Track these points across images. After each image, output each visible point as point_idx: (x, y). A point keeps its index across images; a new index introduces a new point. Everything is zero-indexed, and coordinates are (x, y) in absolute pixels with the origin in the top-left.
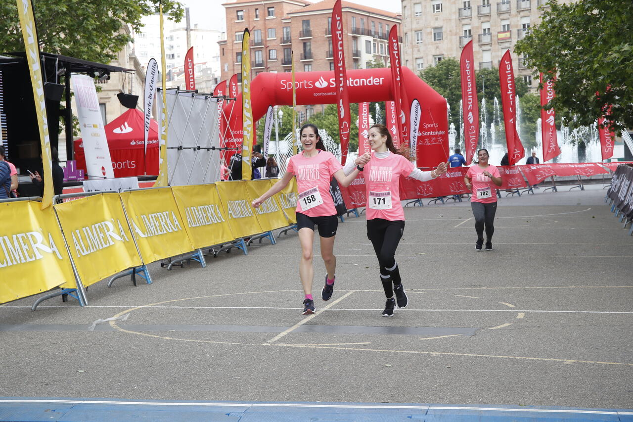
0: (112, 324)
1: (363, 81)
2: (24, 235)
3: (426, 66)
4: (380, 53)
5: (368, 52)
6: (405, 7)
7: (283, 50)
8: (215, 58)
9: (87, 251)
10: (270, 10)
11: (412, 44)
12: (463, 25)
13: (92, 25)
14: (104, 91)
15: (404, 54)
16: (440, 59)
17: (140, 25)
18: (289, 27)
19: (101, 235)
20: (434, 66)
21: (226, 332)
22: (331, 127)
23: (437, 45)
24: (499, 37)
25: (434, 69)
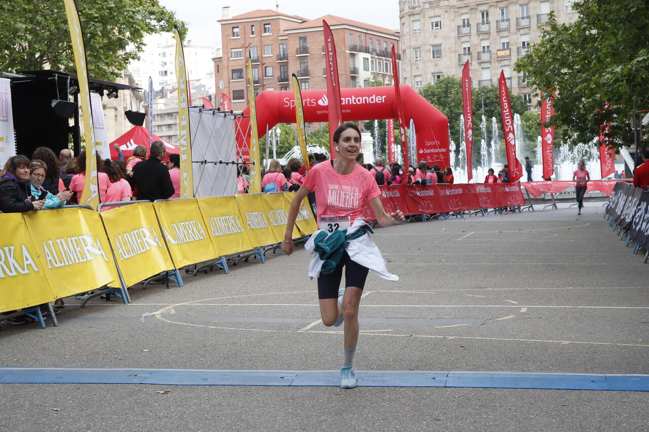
1: (366, 99)
3: (425, 84)
4: (378, 70)
5: (366, 69)
6: (403, 24)
7: (279, 67)
10: (266, 26)
11: (410, 61)
12: (462, 42)
15: (402, 72)
16: (439, 77)
18: (286, 44)
20: (432, 84)
23: (436, 63)
24: (499, 55)
25: (433, 86)
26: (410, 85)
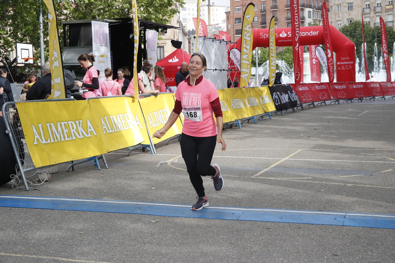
0: (169, 164)
1: (307, 33)
2: (123, 115)
3: (342, 25)
4: (316, 18)
5: (309, 17)
7: (261, 16)
8: (223, 22)
9: (156, 124)
11: (335, 12)
12: (365, 1)
13: (158, 3)
14: (163, 39)
15: (330, 19)
16: (351, 21)
17: (183, 3)
18: (265, 4)
19: (163, 116)
20: (347, 25)
21: (230, 170)
22: (287, 60)
23: (349, 13)
24: (386, 8)
25: (347, 26)
26: (334, 26)
